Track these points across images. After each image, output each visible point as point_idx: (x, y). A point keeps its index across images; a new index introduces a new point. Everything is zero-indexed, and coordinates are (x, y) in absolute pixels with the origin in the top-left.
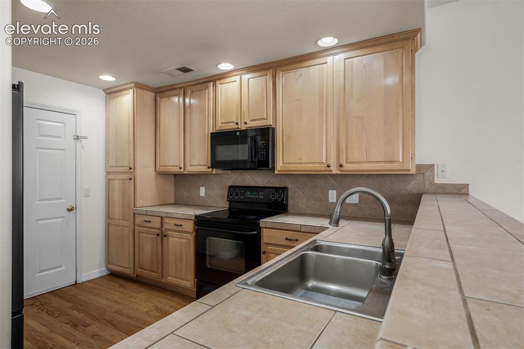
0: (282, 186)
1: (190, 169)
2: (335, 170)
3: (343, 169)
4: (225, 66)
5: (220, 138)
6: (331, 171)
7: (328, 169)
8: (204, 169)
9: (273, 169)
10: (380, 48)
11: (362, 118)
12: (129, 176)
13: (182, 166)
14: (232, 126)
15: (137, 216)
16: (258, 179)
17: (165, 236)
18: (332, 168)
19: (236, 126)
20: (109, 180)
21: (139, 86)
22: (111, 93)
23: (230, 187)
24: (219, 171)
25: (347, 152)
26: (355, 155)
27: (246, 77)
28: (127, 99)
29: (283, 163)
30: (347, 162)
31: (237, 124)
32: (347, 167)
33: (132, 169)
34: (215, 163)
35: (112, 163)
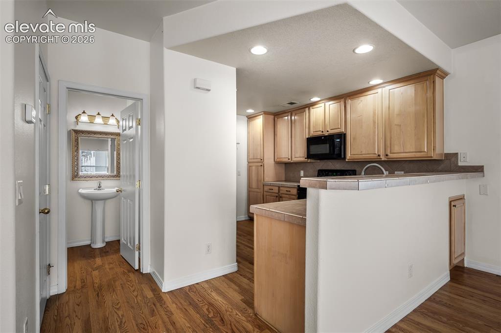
0: (352, 169)
1: (295, 160)
2: (383, 158)
3: (389, 157)
4: (315, 99)
5: (312, 141)
6: (381, 159)
7: (379, 157)
8: (303, 159)
9: (345, 158)
10: (412, 82)
11: (400, 125)
12: (260, 164)
13: (290, 158)
14: (320, 133)
15: (265, 186)
16: (337, 165)
17: (281, 197)
18: (381, 157)
19: (322, 133)
20: (250, 166)
21: (266, 113)
22: (250, 118)
23: (319, 170)
24: (312, 161)
25: (391, 147)
26: (396, 149)
27: (328, 104)
28: (259, 122)
29: (351, 155)
30: (391, 153)
31: (322, 132)
32: (391, 156)
33: (262, 160)
34: (309, 156)
35: (251, 157)
